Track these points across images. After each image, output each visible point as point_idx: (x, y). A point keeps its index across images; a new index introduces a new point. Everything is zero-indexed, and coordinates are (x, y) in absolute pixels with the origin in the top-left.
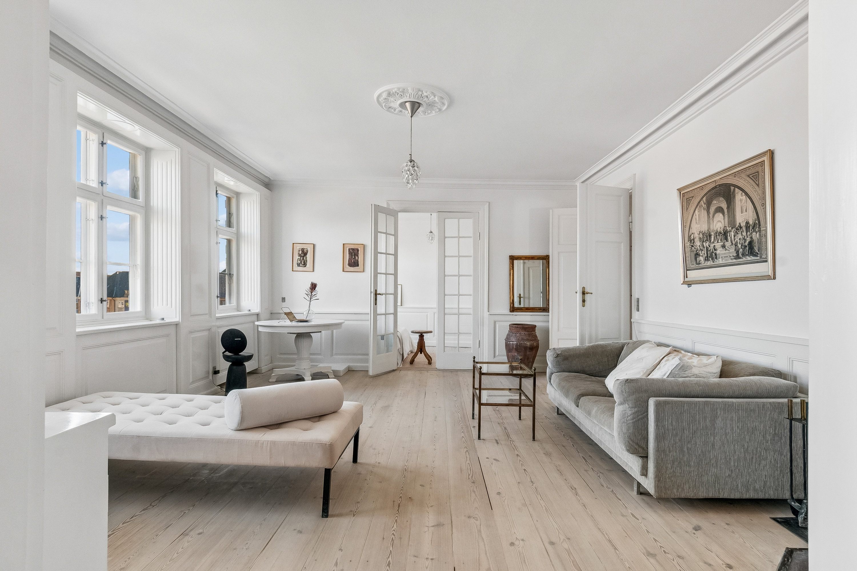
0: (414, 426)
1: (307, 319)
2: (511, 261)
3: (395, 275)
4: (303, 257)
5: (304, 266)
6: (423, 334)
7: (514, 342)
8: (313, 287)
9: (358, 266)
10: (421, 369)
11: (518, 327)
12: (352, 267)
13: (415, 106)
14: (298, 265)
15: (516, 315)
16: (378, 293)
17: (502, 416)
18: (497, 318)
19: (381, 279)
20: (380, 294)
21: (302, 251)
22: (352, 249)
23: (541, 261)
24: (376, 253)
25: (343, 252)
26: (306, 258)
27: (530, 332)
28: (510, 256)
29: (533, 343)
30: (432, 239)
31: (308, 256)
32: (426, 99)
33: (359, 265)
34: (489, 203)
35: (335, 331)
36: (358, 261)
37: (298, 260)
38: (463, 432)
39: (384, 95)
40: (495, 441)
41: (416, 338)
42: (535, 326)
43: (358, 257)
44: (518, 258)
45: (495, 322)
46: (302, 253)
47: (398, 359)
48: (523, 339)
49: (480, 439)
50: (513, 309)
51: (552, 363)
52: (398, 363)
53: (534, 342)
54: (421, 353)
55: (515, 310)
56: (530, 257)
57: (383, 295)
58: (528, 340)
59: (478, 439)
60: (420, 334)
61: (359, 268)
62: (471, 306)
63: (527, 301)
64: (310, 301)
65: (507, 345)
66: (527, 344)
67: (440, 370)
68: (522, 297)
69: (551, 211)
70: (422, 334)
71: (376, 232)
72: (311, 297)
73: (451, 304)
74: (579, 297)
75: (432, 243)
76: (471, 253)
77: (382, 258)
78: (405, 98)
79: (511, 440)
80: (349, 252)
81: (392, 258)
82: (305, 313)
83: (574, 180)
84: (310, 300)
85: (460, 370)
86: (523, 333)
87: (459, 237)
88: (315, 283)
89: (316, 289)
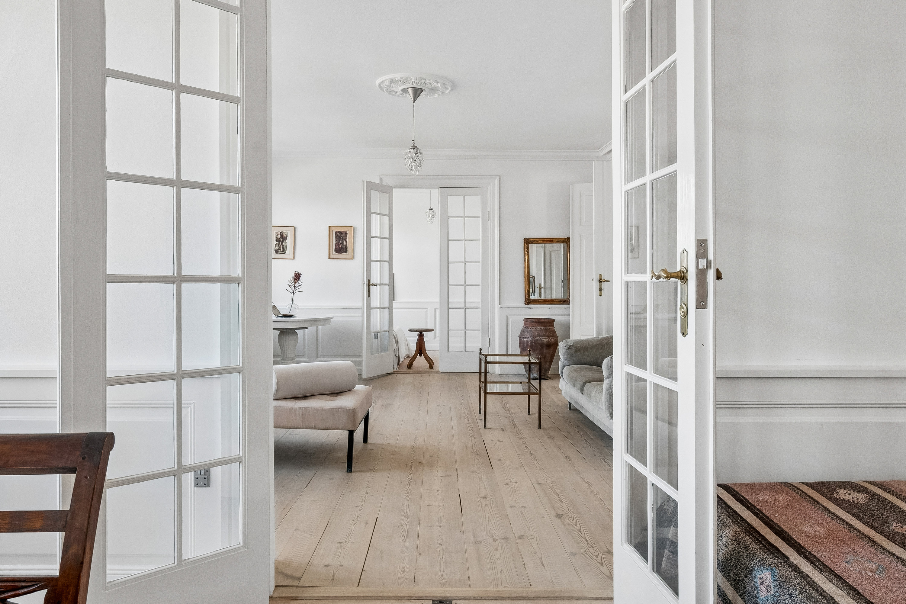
0: (418, 419)
1: (291, 314)
2: (526, 244)
3: (391, 262)
4: (283, 241)
5: (283, 252)
6: (423, 333)
7: (528, 338)
8: (297, 277)
9: (346, 251)
10: (420, 372)
11: (533, 322)
12: (339, 254)
13: (417, 92)
14: (277, 252)
15: (532, 308)
16: (371, 283)
17: (511, 412)
18: (509, 312)
19: (375, 266)
20: (373, 285)
21: (280, 235)
22: (339, 232)
23: (562, 244)
24: (369, 237)
25: (329, 236)
26: (286, 243)
27: (547, 327)
28: (525, 239)
29: (551, 340)
30: (432, 217)
31: (288, 241)
32: (428, 85)
33: (348, 251)
34: (500, 177)
35: (320, 327)
36: (346, 246)
37: (276, 246)
38: (469, 423)
39: (387, 83)
40: (501, 429)
41: (414, 337)
42: (554, 320)
43: (347, 242)
44: (534, 242)
45: (508, 317)
46: (280, 238)
47: (394, 362)
48: (539, 335)
49: (486, 428)
50: (529, 301)
51: (563, 356)
52: (394, 367)
53: (552, 338)
54: (420, 355)
55: (530, 302)
56: (548, 240)
57: (376, 285)
58: (544, 336)
59: (484, 428)
60: (419, 333)
61: (348, 254)
62: (479, 300)
63: (548, 292)
64: (293, 293)
65: (521, 343)
66: (544, 341)
67: (444, 373)
68: (543, 288)
69: (571, 187)
70: (421, 333)
71: (369, 213)
72: (294, 288)
73: (456, 297)
74: (595, 285)
75: (433, 222)
76: (480, 237)
77: (375, 242)
78: (408, 84)
79: (517, 428)
80: (336, 236)
81: (386, 242)
82: (287, 308)
83: (598, 150)
84: (294, 291)
85: (466, 373)
86: (539, 327)
87: (465, 217)
88: (299, 273)
89: (300, 280)
